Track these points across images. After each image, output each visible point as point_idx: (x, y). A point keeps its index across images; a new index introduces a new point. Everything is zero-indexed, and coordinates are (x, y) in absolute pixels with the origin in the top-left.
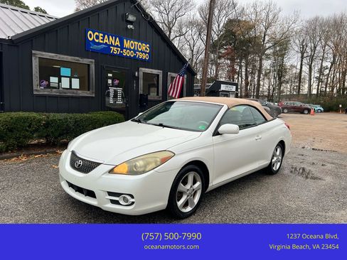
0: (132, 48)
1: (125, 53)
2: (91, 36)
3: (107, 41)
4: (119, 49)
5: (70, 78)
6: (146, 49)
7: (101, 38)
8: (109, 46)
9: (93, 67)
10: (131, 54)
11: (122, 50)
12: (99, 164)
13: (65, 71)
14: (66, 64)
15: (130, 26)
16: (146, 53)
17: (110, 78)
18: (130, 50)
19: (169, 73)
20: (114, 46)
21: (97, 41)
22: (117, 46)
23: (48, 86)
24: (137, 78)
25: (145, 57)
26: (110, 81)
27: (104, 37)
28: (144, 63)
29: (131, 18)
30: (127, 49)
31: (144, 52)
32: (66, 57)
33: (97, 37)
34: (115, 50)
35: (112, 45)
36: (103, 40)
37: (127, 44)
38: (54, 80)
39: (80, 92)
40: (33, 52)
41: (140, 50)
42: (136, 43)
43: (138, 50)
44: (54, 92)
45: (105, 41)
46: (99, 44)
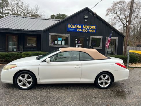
0: (87, 28)
1: (83, 31)
2: (69, 26)
3: (76, 27)
4: (81, 29)
5: (61, 41)
6: (94, 28)
7: (73, 26)
8: (76, 29)
10: (86, 31)
11: (82, 30)
13: (60, 39)
14: (60, 37)
15: (86, 20)
16: (93, 30)
17: (76, 40)
18: (86, 29)
19: (106, 37)
20: (79, 29)
21: (72, 27)
22: (80, 28)
23: (54, 44)
24: (89, 40)
26: (76, 42)
27: (74, 26)
28: (93, 34)
29: (86, 17)
30: (84, 29)
31: (93, 29)
33: (72, 26)
34: (79, 30)
35: (78, 28)
36: (74, 27)
37: (84, 27)
38: (56, 42)
39: (64, 46)
40: (50, 33)
41: (91, 29)
42: (89, 26)
43: (89, 29)
45: (75, 27)
46: (72, 28)
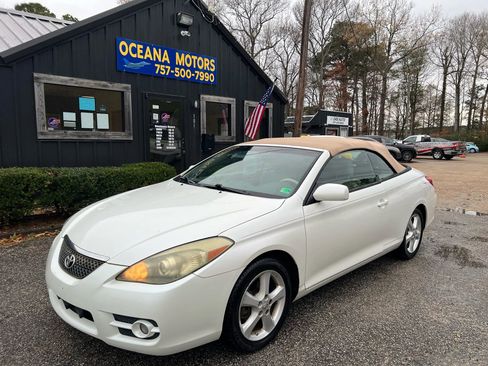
0: (189, 65)
1: (178, 73)
2: (126, 48)
3: (150, 56)
4: (169, 68)
5: (95, 113)
6: (210, 66)
7: (140, 51)
8: (153, 63)
9: (129, 96)
10: (187, 74)
11: (173, 69)
12: (100, 263)
13: (87, 103)
14: (88, 92)
15: (184, 33)
16: (210, 72)
17: (156, 111)
18: (186, 68)
19: (246, 102)
20: (161, 63)
21: (134, 56)
22: (165, 63)
23: (61, 126)
24: (198, 110)
25: (209, 78)
26: (156, 117)
27: (144, 50)
28: (207, 87)
29: (185, 20)
30: (181, 67)
31: (207, 71)
32: (86, 81)
33: (134, 50)
34: (161, 69)
35: (157, 62)
36: (143, 54)
37: (180, 59)
38: (69, 117)
39: (109, 133)
40: (35, 75)
41: (201, 68)
42: (195, 58)
43: (197, 69)
44: (70, 135)
45: (146, 56)
46: (137, 60)
